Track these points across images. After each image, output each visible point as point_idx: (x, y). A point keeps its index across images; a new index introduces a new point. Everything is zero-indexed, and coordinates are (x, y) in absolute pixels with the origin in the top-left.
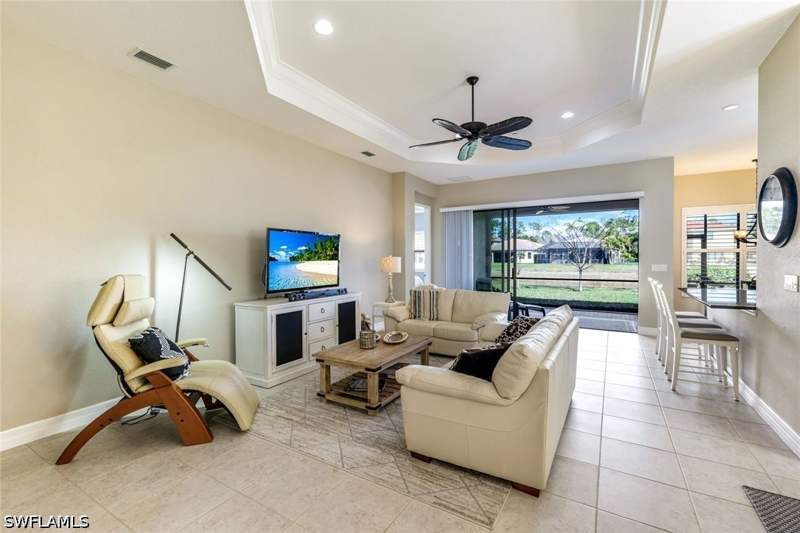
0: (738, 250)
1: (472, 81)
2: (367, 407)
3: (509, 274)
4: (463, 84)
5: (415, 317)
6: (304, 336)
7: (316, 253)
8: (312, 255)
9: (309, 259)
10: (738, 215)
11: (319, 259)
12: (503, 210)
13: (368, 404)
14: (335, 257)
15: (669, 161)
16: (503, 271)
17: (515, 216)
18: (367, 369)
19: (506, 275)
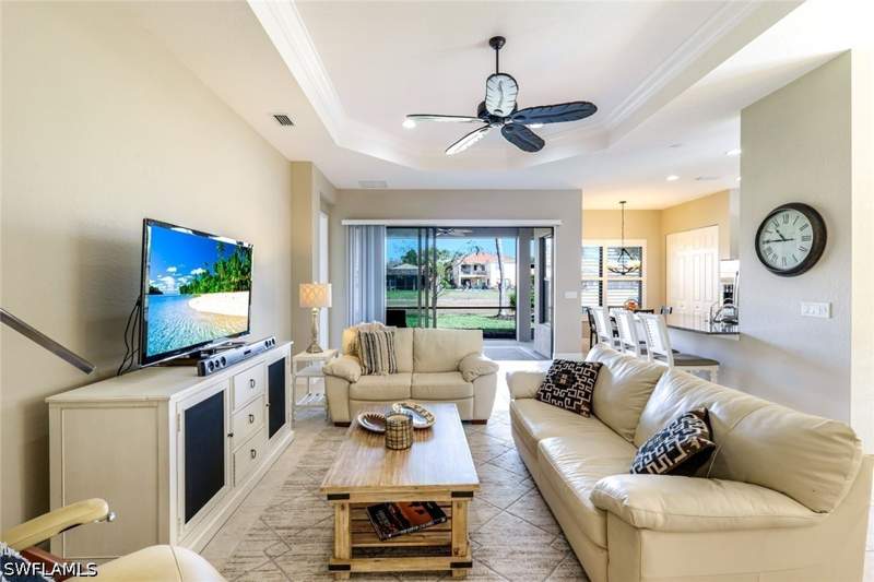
0: (600, 279)
1: (497, 42)
2: (454, 565)
3: (427, 303)
4: (481, 45)
5: (370, 373)
6: (227, 440)
7: (218, 279)
8: (211, 284)
9: (207, 291)
10: (601, 249)
11: (221, 289)
12: (420, 228)
13: (455, 559)
14: (244, 285)
15: (578, 193)
16: (420, 299)
17: (435, 237)
18: (455, 494)
19: (423, 304)
